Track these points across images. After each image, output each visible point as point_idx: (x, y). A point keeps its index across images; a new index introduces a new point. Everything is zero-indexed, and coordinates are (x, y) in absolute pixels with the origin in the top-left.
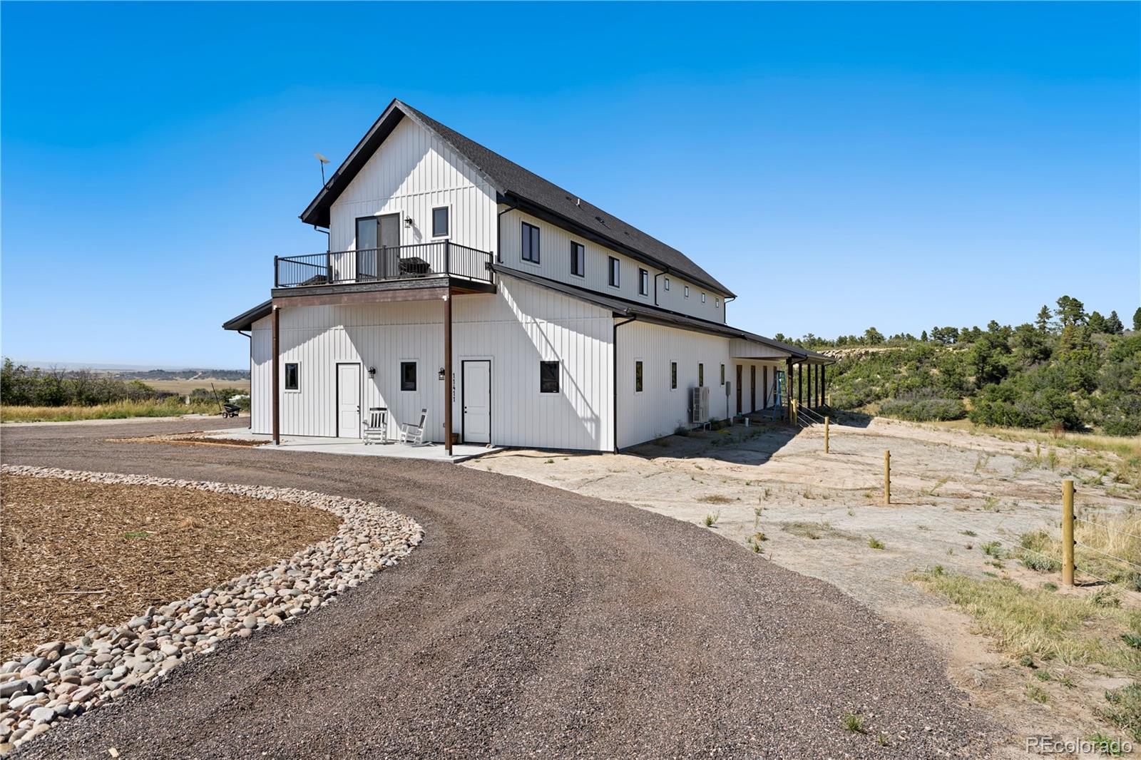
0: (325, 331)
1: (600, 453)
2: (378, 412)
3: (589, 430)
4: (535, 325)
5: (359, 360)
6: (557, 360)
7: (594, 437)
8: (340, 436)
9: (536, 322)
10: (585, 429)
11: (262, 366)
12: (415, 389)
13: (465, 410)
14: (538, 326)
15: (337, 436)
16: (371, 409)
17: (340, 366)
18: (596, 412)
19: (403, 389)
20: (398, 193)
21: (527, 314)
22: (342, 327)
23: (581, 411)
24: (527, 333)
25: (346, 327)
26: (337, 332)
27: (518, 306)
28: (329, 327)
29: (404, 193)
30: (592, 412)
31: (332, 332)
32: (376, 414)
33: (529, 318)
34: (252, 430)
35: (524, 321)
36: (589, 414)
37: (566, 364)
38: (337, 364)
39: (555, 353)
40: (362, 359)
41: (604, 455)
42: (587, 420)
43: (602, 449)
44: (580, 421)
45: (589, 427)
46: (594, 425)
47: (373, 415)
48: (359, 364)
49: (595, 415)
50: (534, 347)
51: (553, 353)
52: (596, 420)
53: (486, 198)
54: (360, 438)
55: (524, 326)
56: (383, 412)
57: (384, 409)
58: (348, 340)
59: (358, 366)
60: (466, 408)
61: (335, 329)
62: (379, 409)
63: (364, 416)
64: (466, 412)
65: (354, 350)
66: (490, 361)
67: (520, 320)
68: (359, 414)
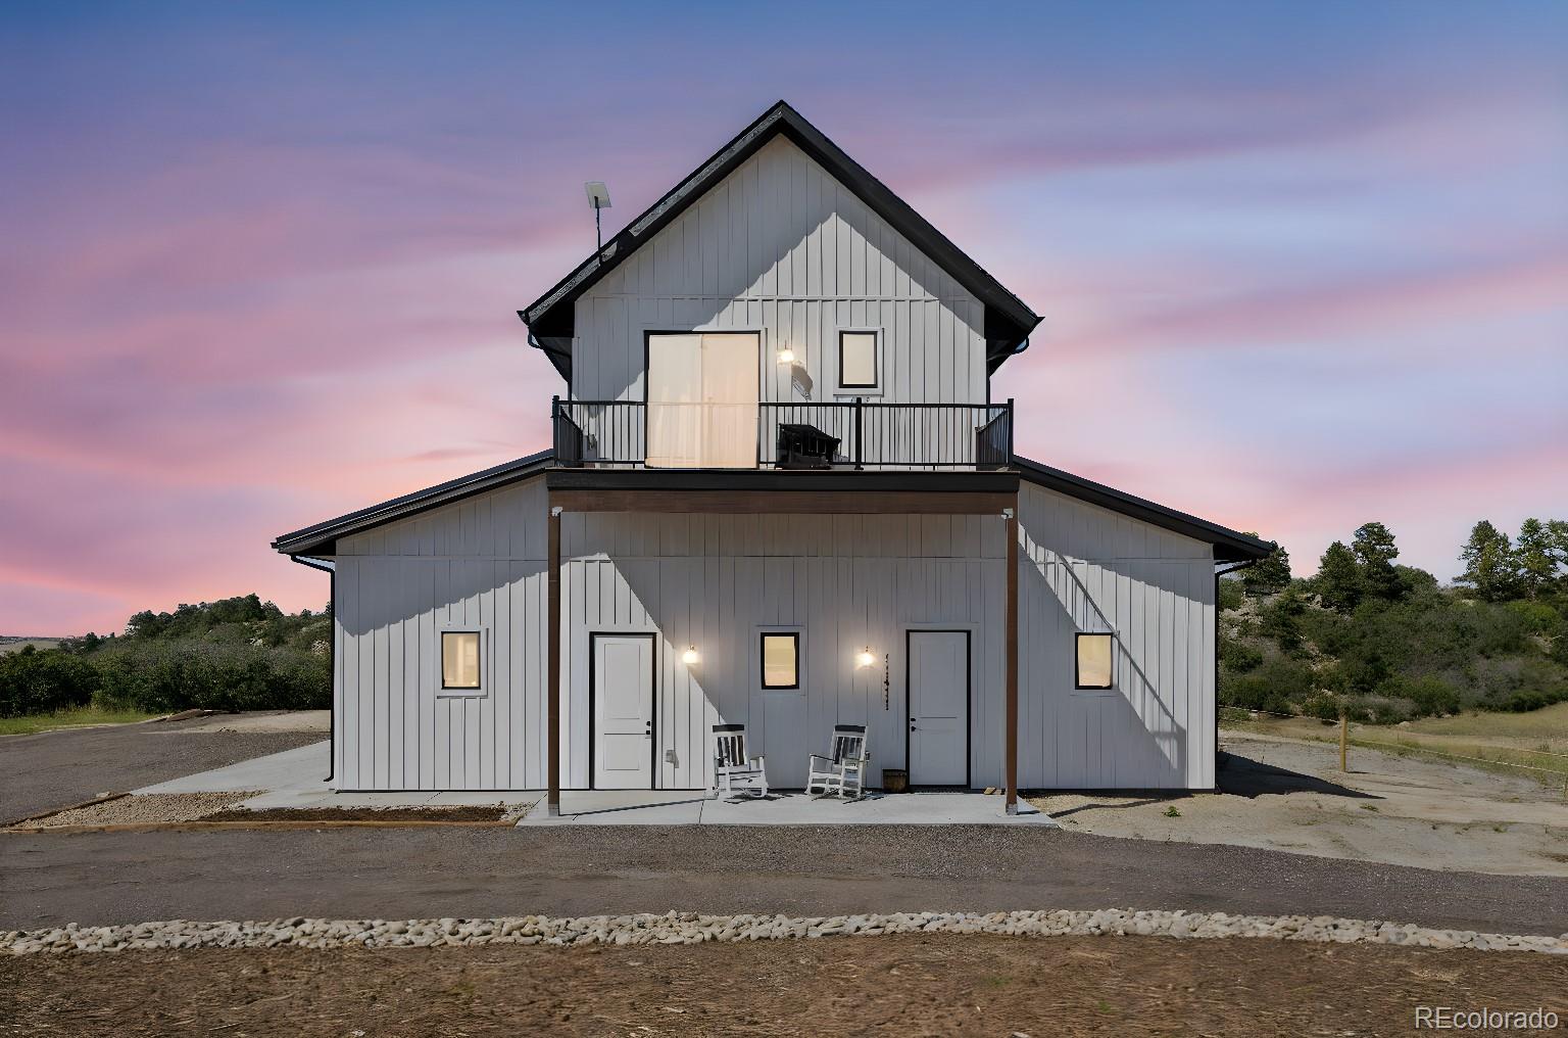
1: (1188, 793)
2: (729, 734)
3: (1167, 753)
4: (1062, 568)
5: (652, 627)
6: (1106, 631)
7: (1175, 765)
8: (597, 786)
9: (1065, 563)
10: (1161, 753)
11: (366, 639)
12: (796, 687)
13: (912, 724)
14: (1069, 570)
15: (592, 787)
16: (716, 729)
17: (598, 640)
18: (1181, 721)
19: (766, 686)
20: (753, 292)
21: (1046, 547)
22: (605, 557)
23: (1152, 720)
24: (1046, 580)
25: (615, 557)
26: (593, 568)
28: (570, 558)
29: (770, 292)
30: (1173, 722)
31: (578, 567)
32: (726, 739)
33: (1052, 554)
34: (336, 784)
35: (1041, 558)
36: (1167, 726)
37: (1125, 639)
38: (593, 635)
39: (1103, 618)
40: (659, 623)
41: (1198, 797)
42: (1162, 736)
43: (1191, 786)
44: (1149, 740)
45: (1168, 748)
46: (1175, 745)
48: (654, 635)
49: (1178, 727)
50: (1061, 608)
51: (1097, 616)
52: (1180, 736)
53: (962, 326)
54: (653, 788)
55: (1041, 568)
56: (739, 733)
57: (740, 727)
58: (623, 585)
59: (650, 640)
60: (913, 720)
61: (586, 562)
62: (730, 728)
63: (665, 744)
64: (913, 729)
65: (638, 607)
66: (969, 633)
67: (1033, 557)
68: (650, 740)
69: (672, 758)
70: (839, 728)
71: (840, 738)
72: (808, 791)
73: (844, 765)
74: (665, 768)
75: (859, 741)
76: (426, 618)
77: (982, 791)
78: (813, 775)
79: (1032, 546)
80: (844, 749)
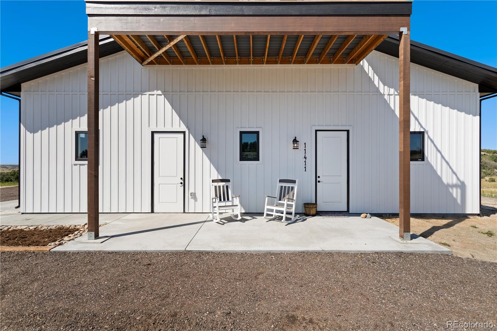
0: (135, 96)
1: (465, 216)
2: (221, 184)
3: (455, 195)
5: (183, 128)
6: (422, 130)
7: (459, 201)
8: (155, 211)
10: (451, 195)
12: (257, 158)
13: (318, 179)
15: (152, 211)
16: (213, 181)
17: (156, 135)
18: (462, 179)
19: (242, 158)
21: (389, 87)
22: (159, 92)
23: (447, 177)
24: (389, 105)
25: (165, 93)
26: (153, 98)
27: (380, 78)
28: (142, 92)
30: (458, 178)
31: (145, 98)
32: (219, 187)
34: (22, 209)
35: (386, 93)
36: (455, 181)
37: (431, 134)
38: (153, 133)
39: (419, 123)
40: (187, 127)
41: (470, 218)
42: (453, 186)
44: (445, 187)
45: (456, 193)
46: (459, 191)
47: (216, 187)
48: (184, 133)
49: (461, 182)
51: (417, 123)
52: (462, 186)
54: (184, 212)
55: (386, 97)
56: (227, 184)
57: (228, 181)
58: (168, 106)
59: (182, 135)
60: (319, 177)
61: (149, 95)
62: (222, 181)
63: (191, 189)
64: (319, 182)
65: (176, 117)
66: (348, 131)
67: (382, 91)
68: (183, 187)
69: (194, 195)
70: (281, 181)
71: (282, 187)
72: (265, 215)
73: (285, 202)
74: (190, 202)
75: (293, 188)
76: (68, 124)
77: (359, 214)
78: (267, 207)
79: (381, 85)
80: (284, 193)
